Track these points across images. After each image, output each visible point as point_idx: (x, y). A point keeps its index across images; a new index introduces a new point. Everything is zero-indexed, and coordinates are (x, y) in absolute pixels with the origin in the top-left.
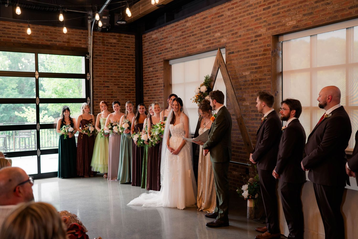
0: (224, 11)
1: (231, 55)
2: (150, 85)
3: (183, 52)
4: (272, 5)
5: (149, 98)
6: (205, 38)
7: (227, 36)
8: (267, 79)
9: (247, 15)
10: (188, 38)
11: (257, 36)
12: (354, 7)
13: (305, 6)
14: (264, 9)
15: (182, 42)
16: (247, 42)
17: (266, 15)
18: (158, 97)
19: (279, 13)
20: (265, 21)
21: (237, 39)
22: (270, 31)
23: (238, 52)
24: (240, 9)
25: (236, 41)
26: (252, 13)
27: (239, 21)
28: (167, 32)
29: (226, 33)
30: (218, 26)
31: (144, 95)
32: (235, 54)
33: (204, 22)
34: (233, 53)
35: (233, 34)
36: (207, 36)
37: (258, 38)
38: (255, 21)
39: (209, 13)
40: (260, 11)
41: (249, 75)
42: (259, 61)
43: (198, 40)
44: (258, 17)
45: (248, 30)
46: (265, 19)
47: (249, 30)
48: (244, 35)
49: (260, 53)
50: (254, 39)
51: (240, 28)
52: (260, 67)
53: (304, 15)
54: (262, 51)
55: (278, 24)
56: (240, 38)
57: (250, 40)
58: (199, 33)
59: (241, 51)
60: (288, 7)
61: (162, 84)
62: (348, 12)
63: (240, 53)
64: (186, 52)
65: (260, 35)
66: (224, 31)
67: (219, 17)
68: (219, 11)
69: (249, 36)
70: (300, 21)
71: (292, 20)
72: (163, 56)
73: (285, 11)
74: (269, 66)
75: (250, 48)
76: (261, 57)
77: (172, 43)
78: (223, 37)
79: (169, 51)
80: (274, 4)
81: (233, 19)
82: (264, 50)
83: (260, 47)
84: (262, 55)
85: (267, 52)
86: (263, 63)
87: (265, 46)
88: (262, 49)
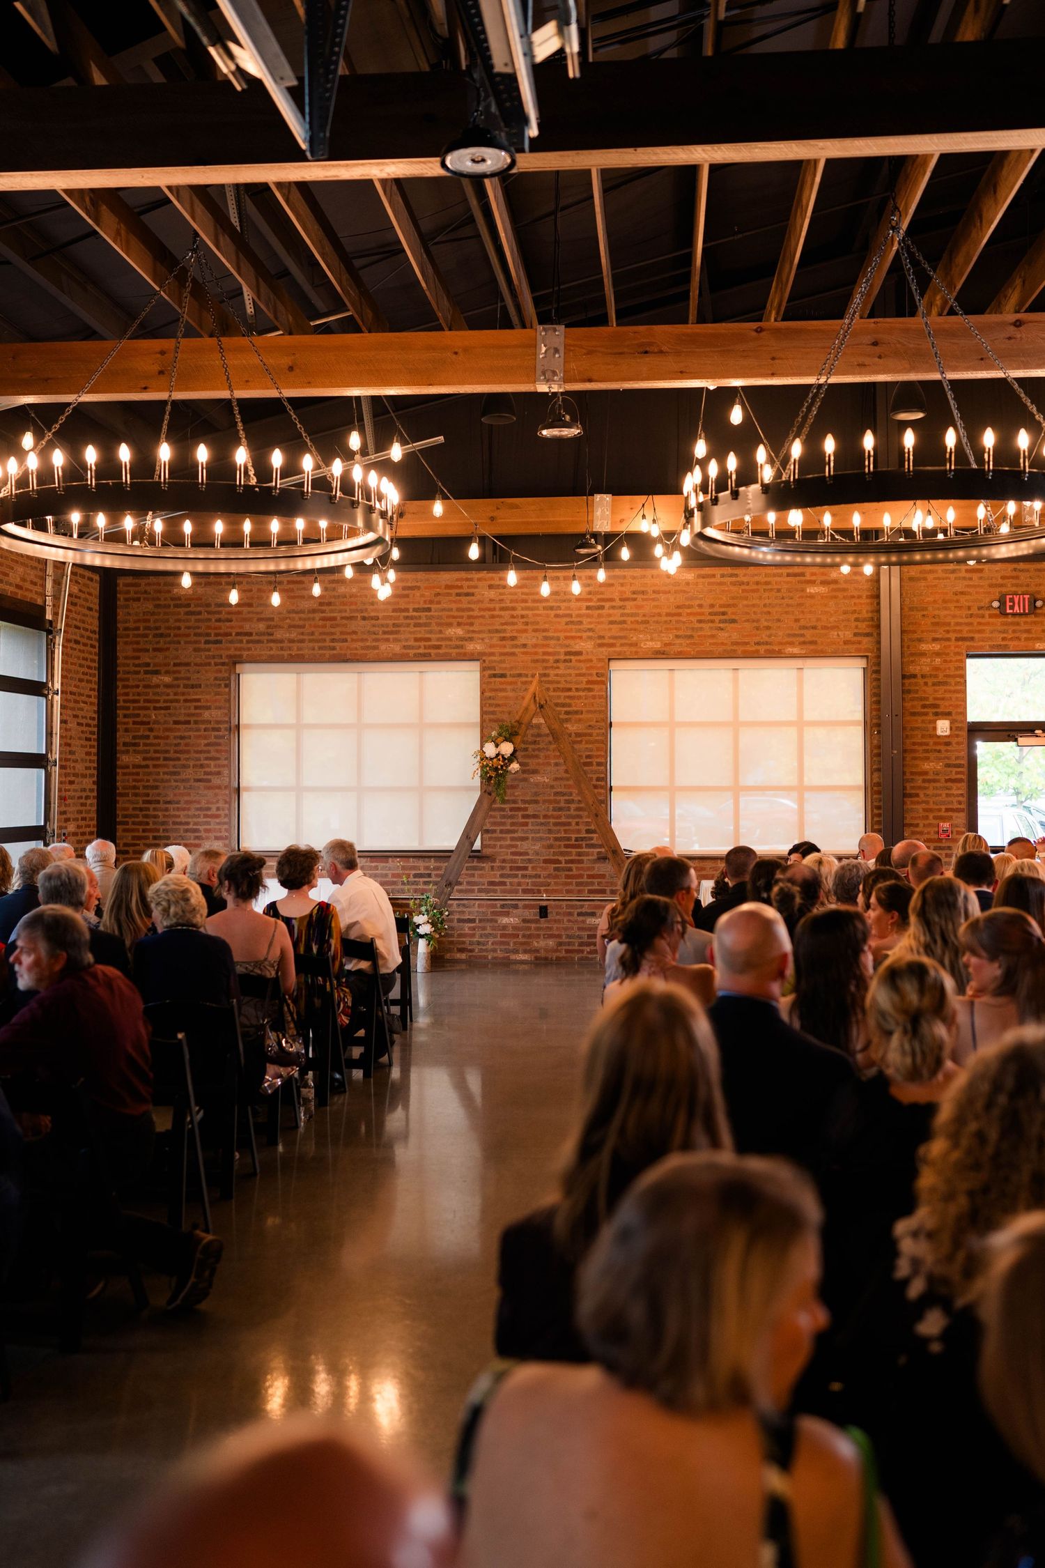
0: (476, 587)
1: (498, 680)
2: (156, 722)
3: (321, 652)
4: (607, 605)
5: (145, 759)
6: (410, 633)
7: (487, 641)
9: (545, 608)
10: (345, 622)
11: (567, 653)
12: (763, 643)
13: (677, 622)
14: (588, 608)
15: (315, 626)
16: (544, 661)
17: (594, 620)
18: (202, 756)
19: (624, 622)
20: (590, 630)
21: (516, 650)
22: (601, 649)
23: (517, 677)
24: (522, 594)
25: (513, 654)
26: (559, 608)
27: (523, 617)
28: (251, 591)
29: (480, 632)
30: (456, 614)
31: (120, 748)
32: (509, 679)
33: (407, 596)
34: (503, 676)
35: (503, 639)
36: (418, 629)
37: (572, 657)
38: (567, 624)
39: (428, 580)
40: (580, 609)
42: (576, 701)
43: (385, 633)
44: (574, 619)
45: (546, 638)
46: (590, 627)
47: (552, 638)
48: (535, 646)
49: (578, 686)
50: (562, 657)
51: (525, 631)
52: (576, 712)
53: (677, 637)
54: (582, 682)
55: (623, 641)
56: (522, 650)
57: (551, 658)
58: (390, 618)
59: (526, 676)
60: (644, 616)
61: (218, 722)
62: (753, 649)
63: (524, 679)
64: (335, 652)
65: (579, 653)
66: (475, 628)
67: (458, 595)
68: (459, 583)
69: (550, 650)
70: (670, 644)
71: (652, 640)
72: (228, 649)
73: (637, 622)
74: (600, 712)
75: (552, 672)
76: (582, 693)
77: (272, 623)
78: (471, 639)
79: (259, 642)
80: (614, 604)
81: (502, 609)
82: (588, 682)
83: (577, 675)
84: (584, 690)
85: (596, 687)
86: (585, 704)
87: (591, 675)
88: (584, 679)
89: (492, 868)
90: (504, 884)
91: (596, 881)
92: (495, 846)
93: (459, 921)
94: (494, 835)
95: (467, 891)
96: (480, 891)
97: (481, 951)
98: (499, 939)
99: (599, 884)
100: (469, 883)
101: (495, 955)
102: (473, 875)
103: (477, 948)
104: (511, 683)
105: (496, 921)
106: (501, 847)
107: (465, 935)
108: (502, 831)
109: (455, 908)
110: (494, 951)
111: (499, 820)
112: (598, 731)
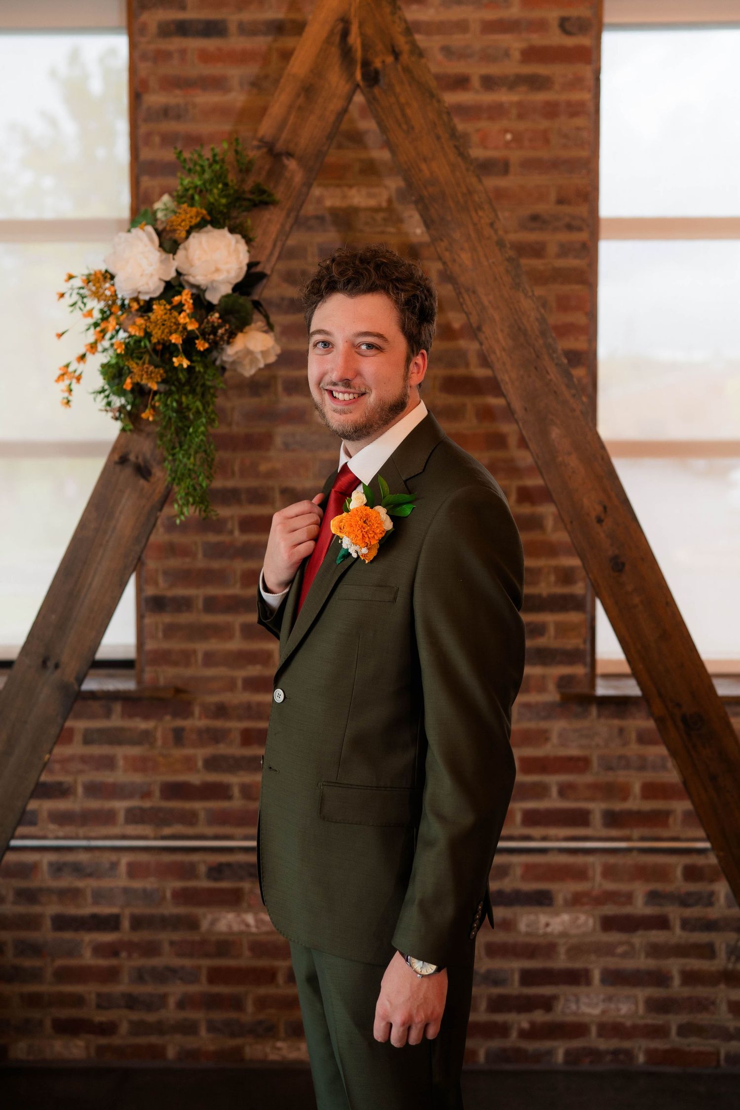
1: (194, 44)
8: (552, 249)
23: (265, 34)
32: (236, 42)
34: (212, 28)
41: (380, 216)
42: (484, 124)
49: (493, 70)
52: (486, 167)
54: (507, 54)
74: (571, 165)
76: (504, 97)
82: (531, 54)
83: (490, 27)
84: (514, 82)
85: (557, 71)
86: (518, 138)
87: (540, 26)
88: (515, 43)
89: (178, 736)
90: (220, 791)
91: (553, 780)
92: (186, 658)
93: (62, 923)
94: (184, 618)
95: (87, 818)
96: (135, 817)
97: (139, 1028)
98: (201, 987)
99: (564, 791)
100: (93, 790)
101: (191, 1043)
102: (109, 763)
103: (125, 1018)
104: (243, 58)
105: (192, 924)
106: (210, 659)
107: (81, 974)
108: (211, 605)
109: (44, 879)
110: (189, 1028)
111: (201, 562)
112: (564, 237)
